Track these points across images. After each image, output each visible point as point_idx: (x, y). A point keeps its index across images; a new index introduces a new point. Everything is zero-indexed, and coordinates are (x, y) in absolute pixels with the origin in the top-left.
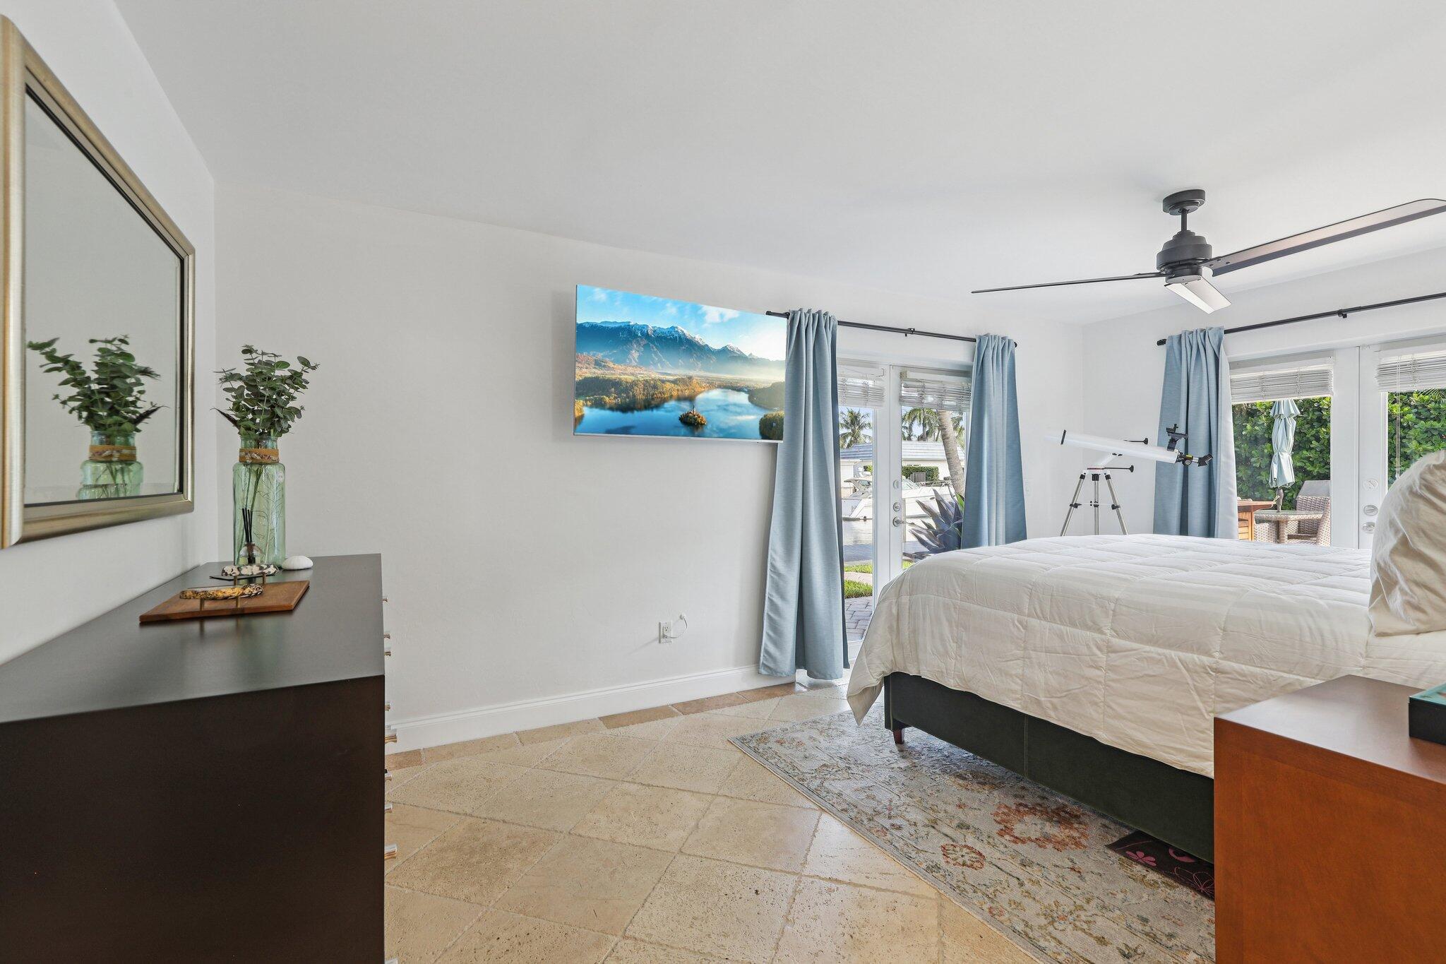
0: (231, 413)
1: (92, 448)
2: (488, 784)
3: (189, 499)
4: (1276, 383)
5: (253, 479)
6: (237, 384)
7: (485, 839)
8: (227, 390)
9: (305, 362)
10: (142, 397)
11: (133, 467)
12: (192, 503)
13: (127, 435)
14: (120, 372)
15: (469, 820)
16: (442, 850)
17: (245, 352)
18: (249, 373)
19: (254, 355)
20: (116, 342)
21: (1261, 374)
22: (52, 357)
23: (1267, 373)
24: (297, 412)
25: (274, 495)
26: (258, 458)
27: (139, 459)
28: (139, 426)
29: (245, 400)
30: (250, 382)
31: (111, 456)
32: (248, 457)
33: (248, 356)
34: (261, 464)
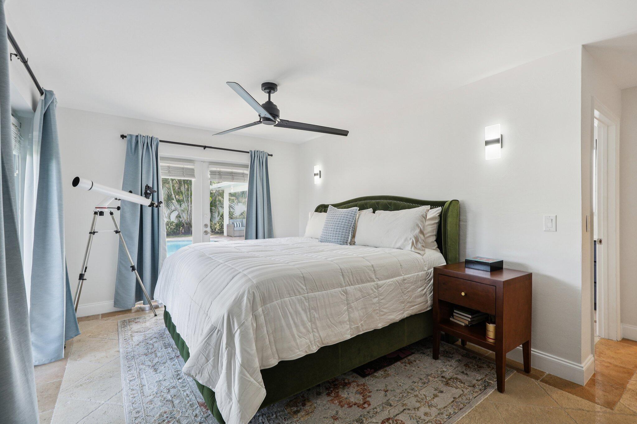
4: (175, 170)
21: (168, 165)
23: (171, 165)
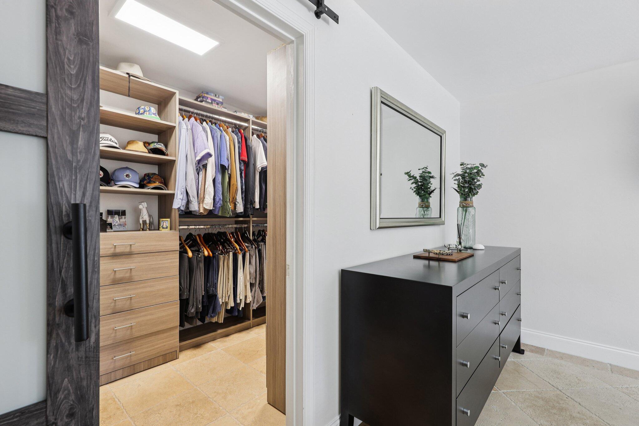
0: (457, 189)
1: (419, 203)
2: (577, 381)
3: (443, 220)
5: (464, 213)
6: (457, 178)
7: (564, 406)
8: (455, 180)
9: (482, 165)
10: (432, 186)
11: (430, 209)
12: (444, 222)
13: (427, 199)
14: (425, 178)
15: (558, 392)
16: (538, 397)
17: (461, 165)
18: (462, 173)
19: (465, 166)
20: (425, 168)
22: (410, 176)
24: (480, 186)
25: (471, 219)
26: (465, 205)
27: (431, 207)
28: (431, 195)
29: (461, 183)
30: (463, 176)
31: (423, 205)
32: (461, 205)
33: (463, 166)
34: (467, 207)
